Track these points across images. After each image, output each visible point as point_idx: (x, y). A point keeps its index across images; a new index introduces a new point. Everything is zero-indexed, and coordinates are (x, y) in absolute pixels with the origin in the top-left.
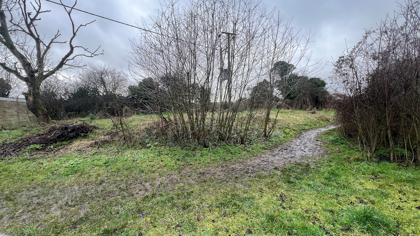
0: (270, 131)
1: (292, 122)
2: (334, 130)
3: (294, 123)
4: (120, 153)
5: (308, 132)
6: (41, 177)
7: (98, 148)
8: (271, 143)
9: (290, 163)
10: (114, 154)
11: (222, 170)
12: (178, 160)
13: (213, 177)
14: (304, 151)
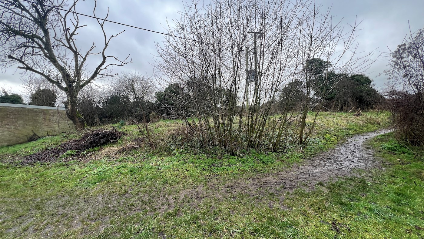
0: (307, 137)
1: (332, 126)
2: (389, 135)
3: (334, 128)
4: (145, 160)
5: (354, 138)
6: (71, 184)
7: (126, 154)
8: (309, 151)
9: (338, 177)
10: (139, 161)
11: (253, 183)
12: (204, 169)
13: (243, 192)
14: (353, 162)
